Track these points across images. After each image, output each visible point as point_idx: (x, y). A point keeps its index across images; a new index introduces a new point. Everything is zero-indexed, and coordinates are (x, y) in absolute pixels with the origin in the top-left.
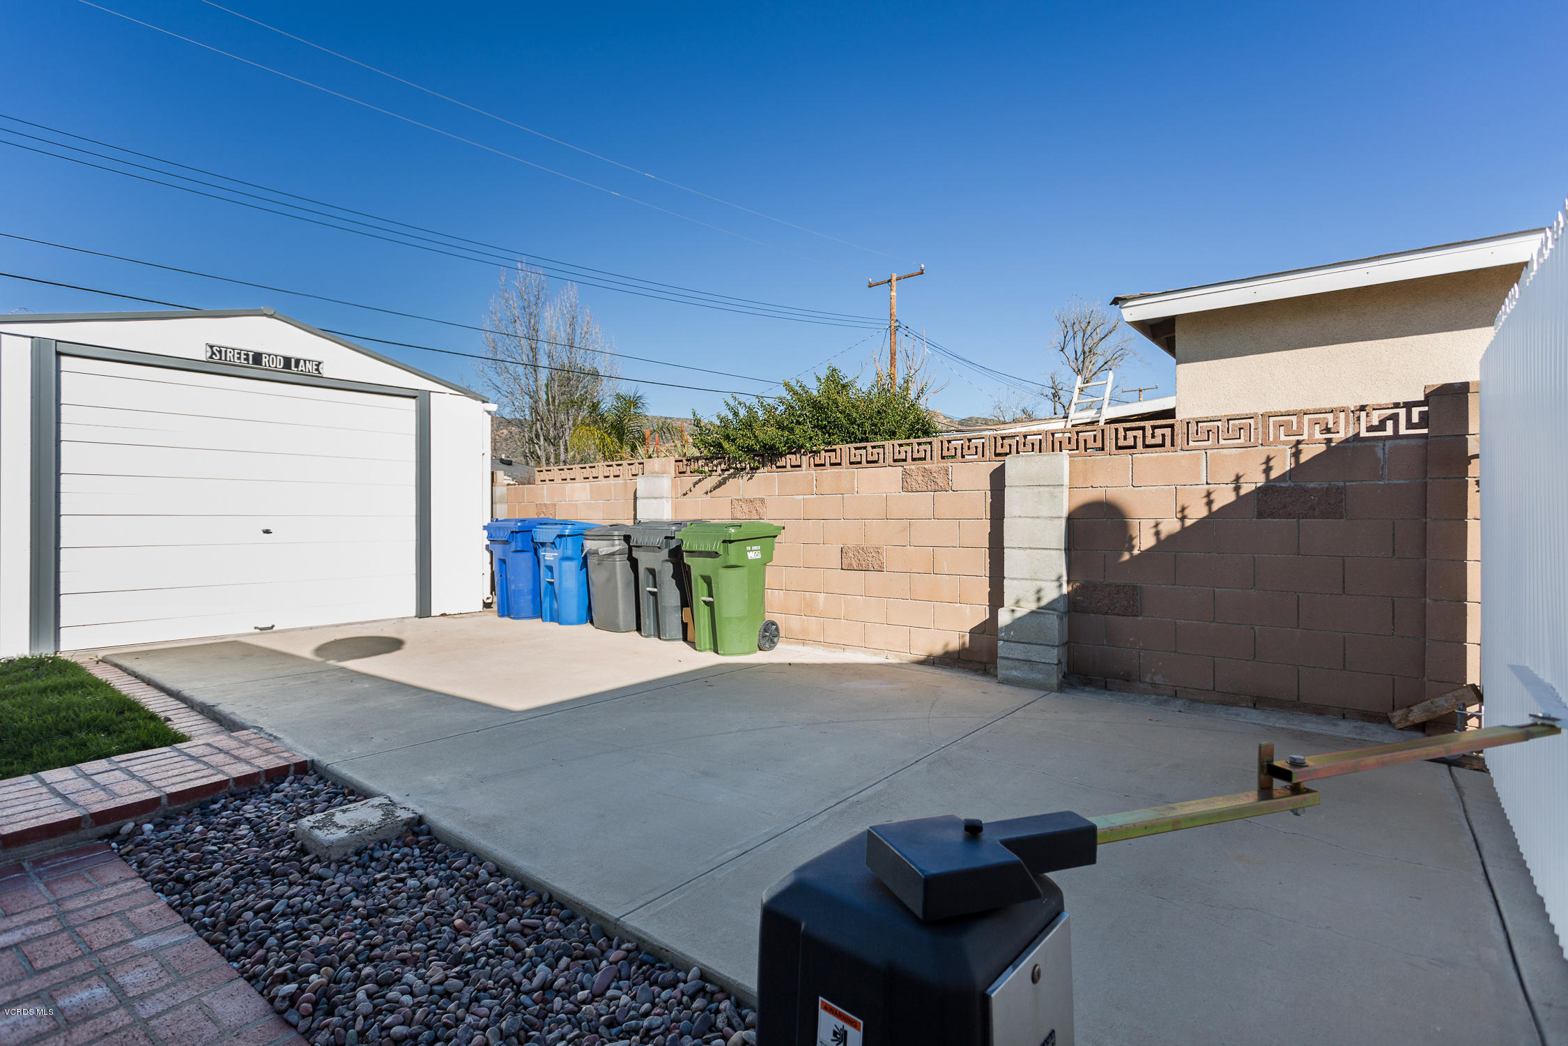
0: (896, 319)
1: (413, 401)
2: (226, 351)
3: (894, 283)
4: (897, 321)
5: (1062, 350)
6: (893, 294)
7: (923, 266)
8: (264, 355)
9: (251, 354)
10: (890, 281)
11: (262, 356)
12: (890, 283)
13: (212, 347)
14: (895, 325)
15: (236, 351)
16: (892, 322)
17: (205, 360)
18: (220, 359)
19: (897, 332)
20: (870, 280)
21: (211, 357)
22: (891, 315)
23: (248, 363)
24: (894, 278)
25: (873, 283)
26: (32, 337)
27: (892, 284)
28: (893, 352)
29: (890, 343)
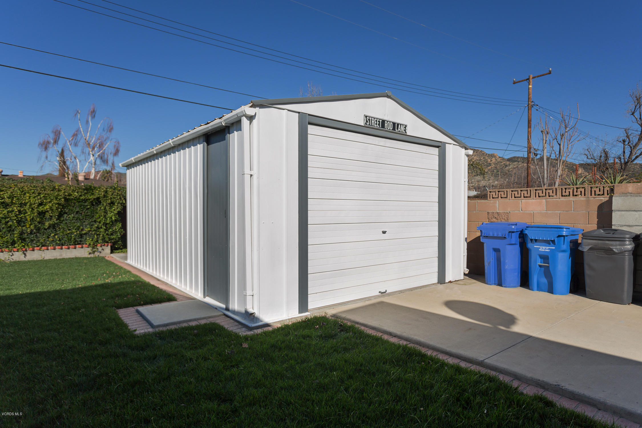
0: (532, 101)
1: (437, 149)
2: (371, 119)
3: (531, 80)
4: (533, 102)
5: (633, 114)
6: (530, 86)
7: (550, 69)
8: (386, 122)
9: (381, 121)
10: (528, 79)
11: (385, 122)
12: (528, 81)
13: (366, 117)
14: (531, 104)
15: (375, 119)
16: (530, 102)
17: (363, 125)
18: (369, 125)
19: (532, 108)
20: (515, 80)
21: (366, 124)
22: (529, 99)
23: (380, 127)
24: (531, 77)
25: (516, 81)
26: (299, 113)
27: (529, 81)
28: (529, 119)
29: (528, 115)
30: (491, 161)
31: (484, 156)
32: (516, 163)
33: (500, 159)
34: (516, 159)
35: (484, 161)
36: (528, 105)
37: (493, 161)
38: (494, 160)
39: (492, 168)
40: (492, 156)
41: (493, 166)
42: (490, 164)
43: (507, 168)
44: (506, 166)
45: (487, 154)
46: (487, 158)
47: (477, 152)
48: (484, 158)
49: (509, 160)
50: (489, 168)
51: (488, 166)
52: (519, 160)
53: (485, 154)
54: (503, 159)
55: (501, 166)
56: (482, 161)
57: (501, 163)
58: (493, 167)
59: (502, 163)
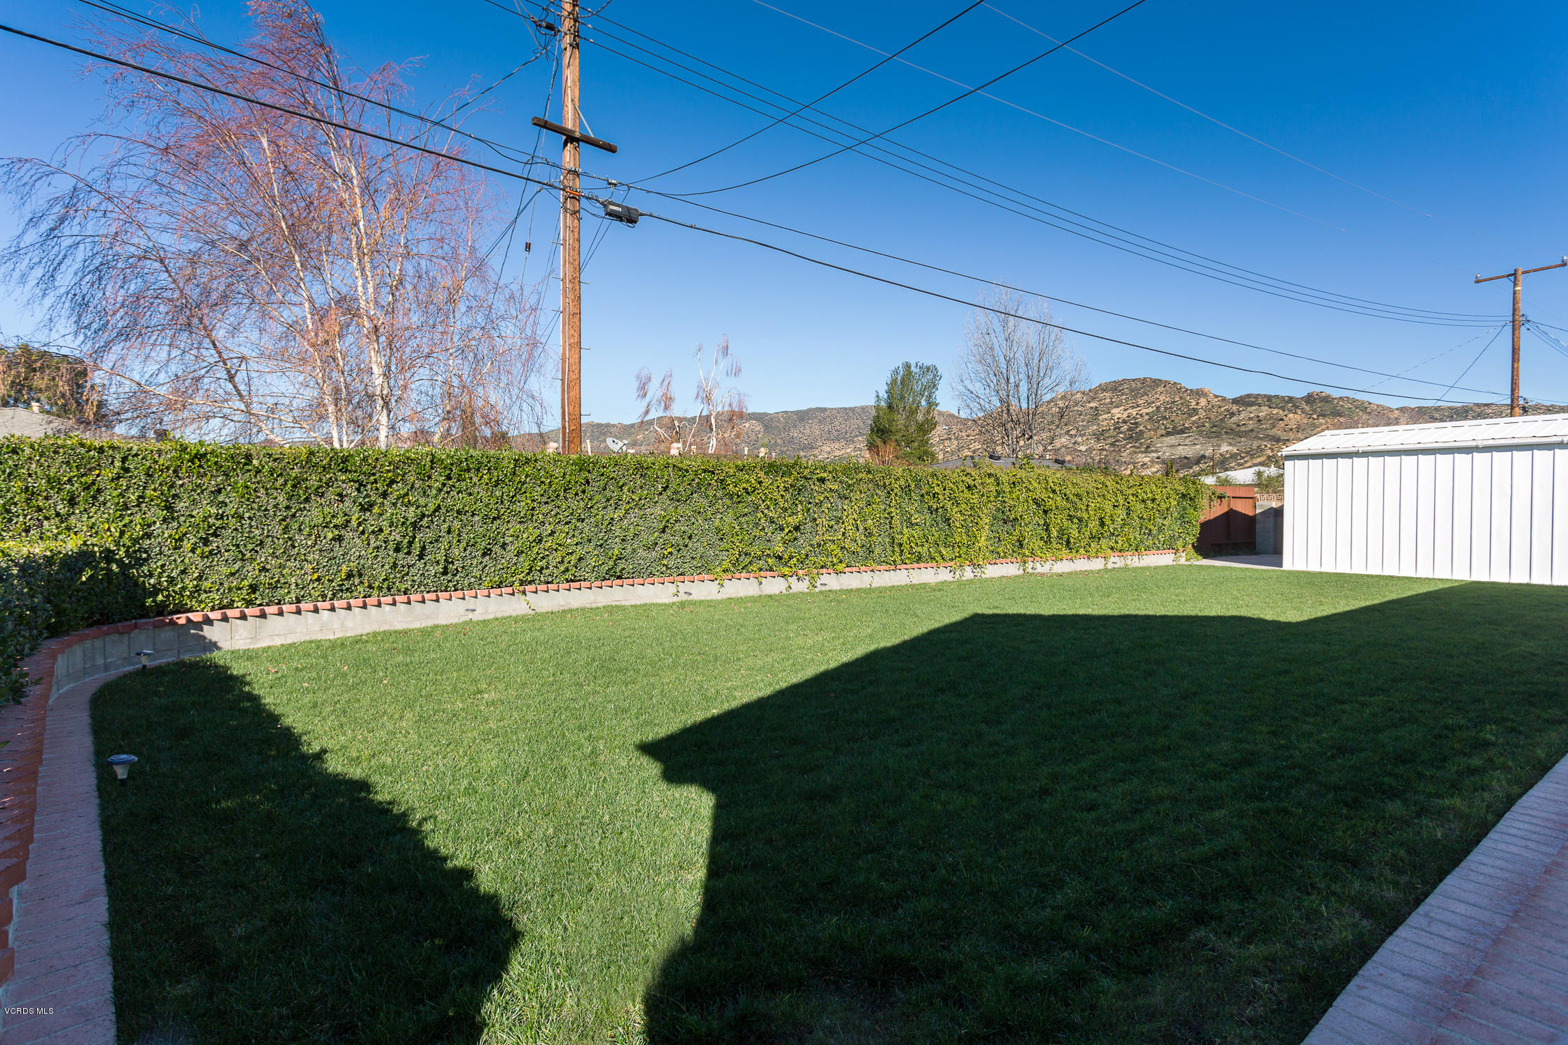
0: (1521, 314)
3: (1519, 277)
10: (1515, 274)
12: (1512, 278)
20: (1478, 275)
22: (1514, 310)
24: (1520, 272)
25: (1482, 278)
27: (1515, 278)
28: (1516, 347)
29: (1513, 339)
30: (1197, 404)
31: (1181, 395)
32: (1254, 408)
33: (1216, 400)
34: (1253, 400)
35: (1182, 404)
36: (1513, 322)
37: (1202, 404)
38: (1203, 402)
39: (1199, 418)
40: (1199, 393)
41: (1202, 414)
42: (1195, 411)
43: (1234, 419)
44: (1232, 414)
45: (1187, 390)
46: (1188, 398)
47: (1165, 386)
48: (1181, 398)
49: (1236, 401)
50: (1194, 419)
51: (1191, 416)
52: (1260, 401)
53: (1183, 390)
54: (1224, 399)
55: (1220, 414)
56: (1177, 405)
57: (1220, 407)
58: (1202, 417)
59: (1223, 409)
